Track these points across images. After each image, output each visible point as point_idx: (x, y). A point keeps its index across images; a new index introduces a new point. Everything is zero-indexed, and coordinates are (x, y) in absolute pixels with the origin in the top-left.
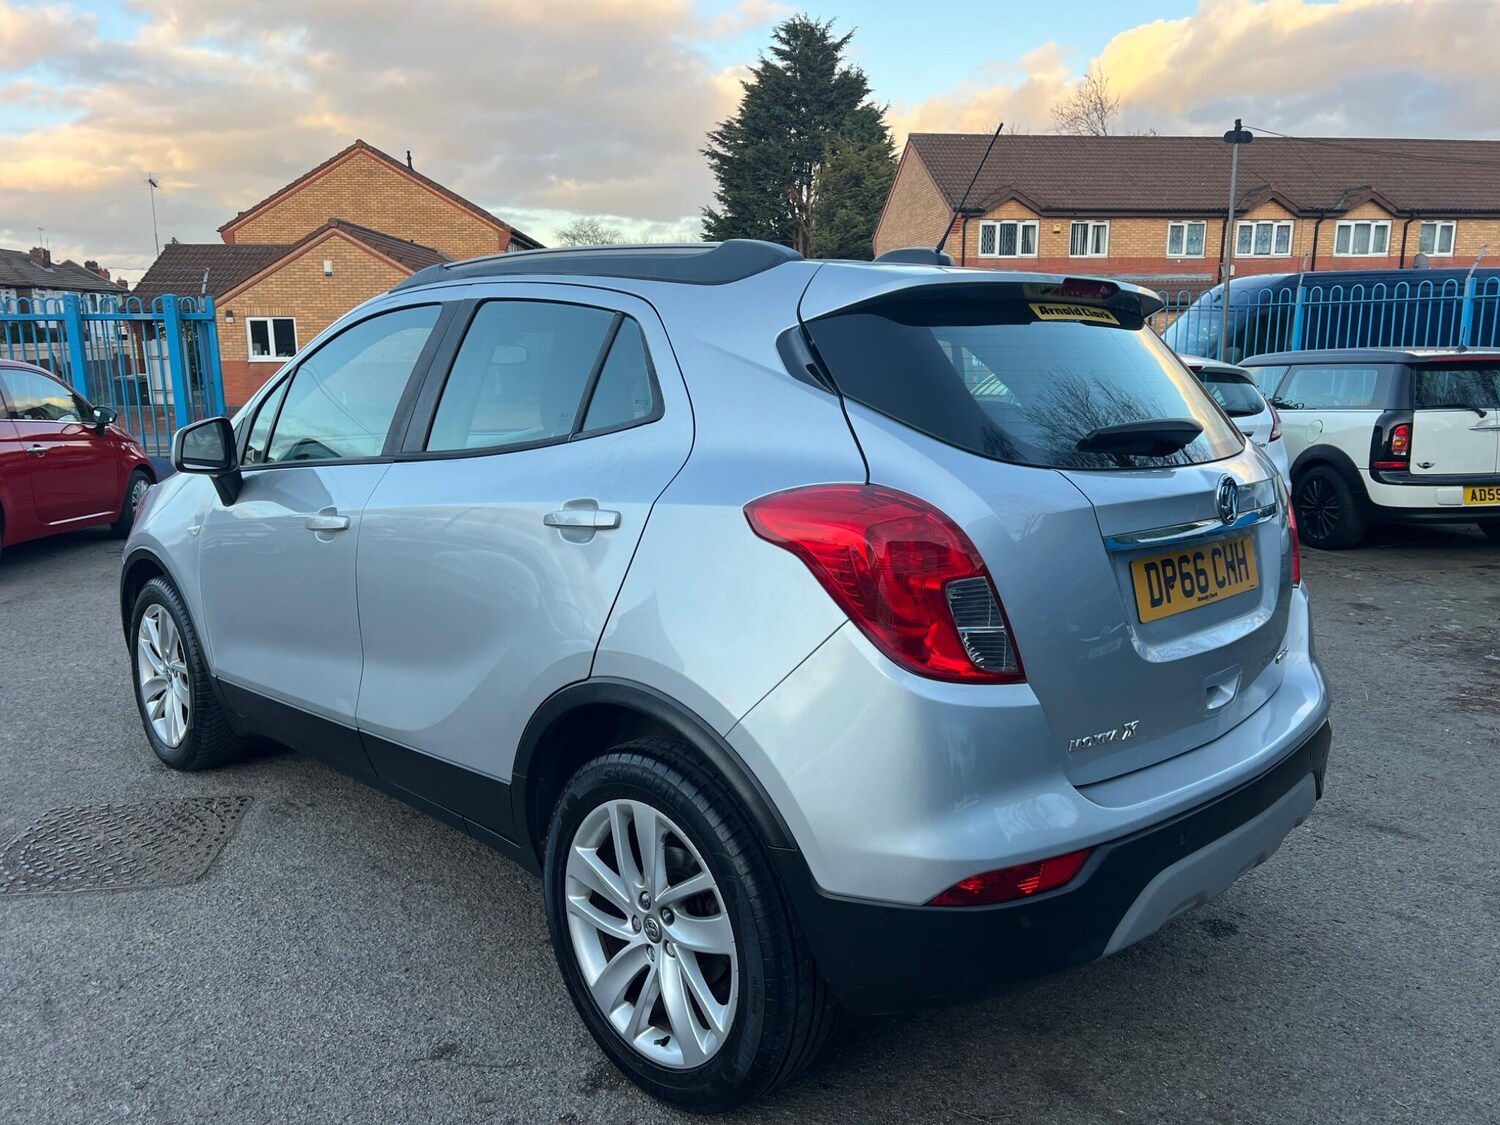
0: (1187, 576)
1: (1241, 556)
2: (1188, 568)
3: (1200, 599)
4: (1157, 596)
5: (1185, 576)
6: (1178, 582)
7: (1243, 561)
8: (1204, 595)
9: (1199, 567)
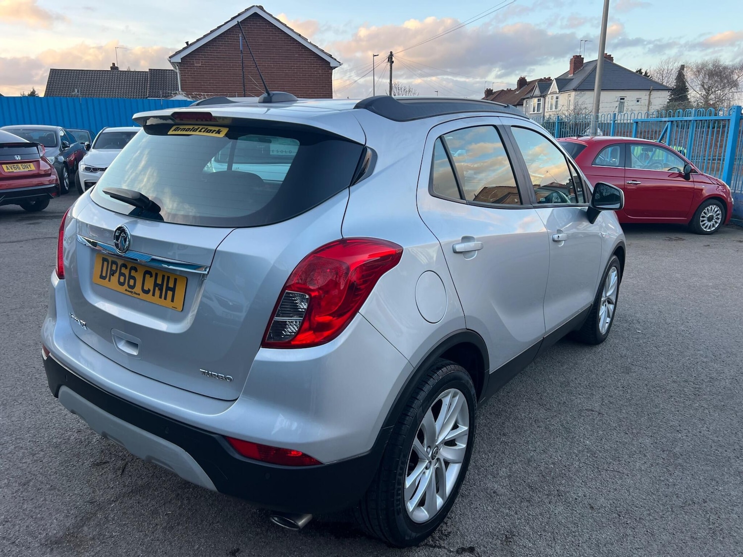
0: (124, 275)
1: (171, 285)
2: (126, 272)
3: (126, 290)
4: (104, 274)
5: (121, 274)
6: (117, 274)
7: (173, 290)
8: (130, 290)
9: (132, 274)
